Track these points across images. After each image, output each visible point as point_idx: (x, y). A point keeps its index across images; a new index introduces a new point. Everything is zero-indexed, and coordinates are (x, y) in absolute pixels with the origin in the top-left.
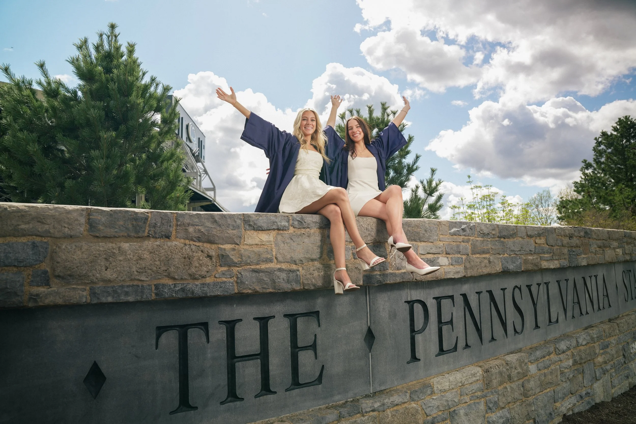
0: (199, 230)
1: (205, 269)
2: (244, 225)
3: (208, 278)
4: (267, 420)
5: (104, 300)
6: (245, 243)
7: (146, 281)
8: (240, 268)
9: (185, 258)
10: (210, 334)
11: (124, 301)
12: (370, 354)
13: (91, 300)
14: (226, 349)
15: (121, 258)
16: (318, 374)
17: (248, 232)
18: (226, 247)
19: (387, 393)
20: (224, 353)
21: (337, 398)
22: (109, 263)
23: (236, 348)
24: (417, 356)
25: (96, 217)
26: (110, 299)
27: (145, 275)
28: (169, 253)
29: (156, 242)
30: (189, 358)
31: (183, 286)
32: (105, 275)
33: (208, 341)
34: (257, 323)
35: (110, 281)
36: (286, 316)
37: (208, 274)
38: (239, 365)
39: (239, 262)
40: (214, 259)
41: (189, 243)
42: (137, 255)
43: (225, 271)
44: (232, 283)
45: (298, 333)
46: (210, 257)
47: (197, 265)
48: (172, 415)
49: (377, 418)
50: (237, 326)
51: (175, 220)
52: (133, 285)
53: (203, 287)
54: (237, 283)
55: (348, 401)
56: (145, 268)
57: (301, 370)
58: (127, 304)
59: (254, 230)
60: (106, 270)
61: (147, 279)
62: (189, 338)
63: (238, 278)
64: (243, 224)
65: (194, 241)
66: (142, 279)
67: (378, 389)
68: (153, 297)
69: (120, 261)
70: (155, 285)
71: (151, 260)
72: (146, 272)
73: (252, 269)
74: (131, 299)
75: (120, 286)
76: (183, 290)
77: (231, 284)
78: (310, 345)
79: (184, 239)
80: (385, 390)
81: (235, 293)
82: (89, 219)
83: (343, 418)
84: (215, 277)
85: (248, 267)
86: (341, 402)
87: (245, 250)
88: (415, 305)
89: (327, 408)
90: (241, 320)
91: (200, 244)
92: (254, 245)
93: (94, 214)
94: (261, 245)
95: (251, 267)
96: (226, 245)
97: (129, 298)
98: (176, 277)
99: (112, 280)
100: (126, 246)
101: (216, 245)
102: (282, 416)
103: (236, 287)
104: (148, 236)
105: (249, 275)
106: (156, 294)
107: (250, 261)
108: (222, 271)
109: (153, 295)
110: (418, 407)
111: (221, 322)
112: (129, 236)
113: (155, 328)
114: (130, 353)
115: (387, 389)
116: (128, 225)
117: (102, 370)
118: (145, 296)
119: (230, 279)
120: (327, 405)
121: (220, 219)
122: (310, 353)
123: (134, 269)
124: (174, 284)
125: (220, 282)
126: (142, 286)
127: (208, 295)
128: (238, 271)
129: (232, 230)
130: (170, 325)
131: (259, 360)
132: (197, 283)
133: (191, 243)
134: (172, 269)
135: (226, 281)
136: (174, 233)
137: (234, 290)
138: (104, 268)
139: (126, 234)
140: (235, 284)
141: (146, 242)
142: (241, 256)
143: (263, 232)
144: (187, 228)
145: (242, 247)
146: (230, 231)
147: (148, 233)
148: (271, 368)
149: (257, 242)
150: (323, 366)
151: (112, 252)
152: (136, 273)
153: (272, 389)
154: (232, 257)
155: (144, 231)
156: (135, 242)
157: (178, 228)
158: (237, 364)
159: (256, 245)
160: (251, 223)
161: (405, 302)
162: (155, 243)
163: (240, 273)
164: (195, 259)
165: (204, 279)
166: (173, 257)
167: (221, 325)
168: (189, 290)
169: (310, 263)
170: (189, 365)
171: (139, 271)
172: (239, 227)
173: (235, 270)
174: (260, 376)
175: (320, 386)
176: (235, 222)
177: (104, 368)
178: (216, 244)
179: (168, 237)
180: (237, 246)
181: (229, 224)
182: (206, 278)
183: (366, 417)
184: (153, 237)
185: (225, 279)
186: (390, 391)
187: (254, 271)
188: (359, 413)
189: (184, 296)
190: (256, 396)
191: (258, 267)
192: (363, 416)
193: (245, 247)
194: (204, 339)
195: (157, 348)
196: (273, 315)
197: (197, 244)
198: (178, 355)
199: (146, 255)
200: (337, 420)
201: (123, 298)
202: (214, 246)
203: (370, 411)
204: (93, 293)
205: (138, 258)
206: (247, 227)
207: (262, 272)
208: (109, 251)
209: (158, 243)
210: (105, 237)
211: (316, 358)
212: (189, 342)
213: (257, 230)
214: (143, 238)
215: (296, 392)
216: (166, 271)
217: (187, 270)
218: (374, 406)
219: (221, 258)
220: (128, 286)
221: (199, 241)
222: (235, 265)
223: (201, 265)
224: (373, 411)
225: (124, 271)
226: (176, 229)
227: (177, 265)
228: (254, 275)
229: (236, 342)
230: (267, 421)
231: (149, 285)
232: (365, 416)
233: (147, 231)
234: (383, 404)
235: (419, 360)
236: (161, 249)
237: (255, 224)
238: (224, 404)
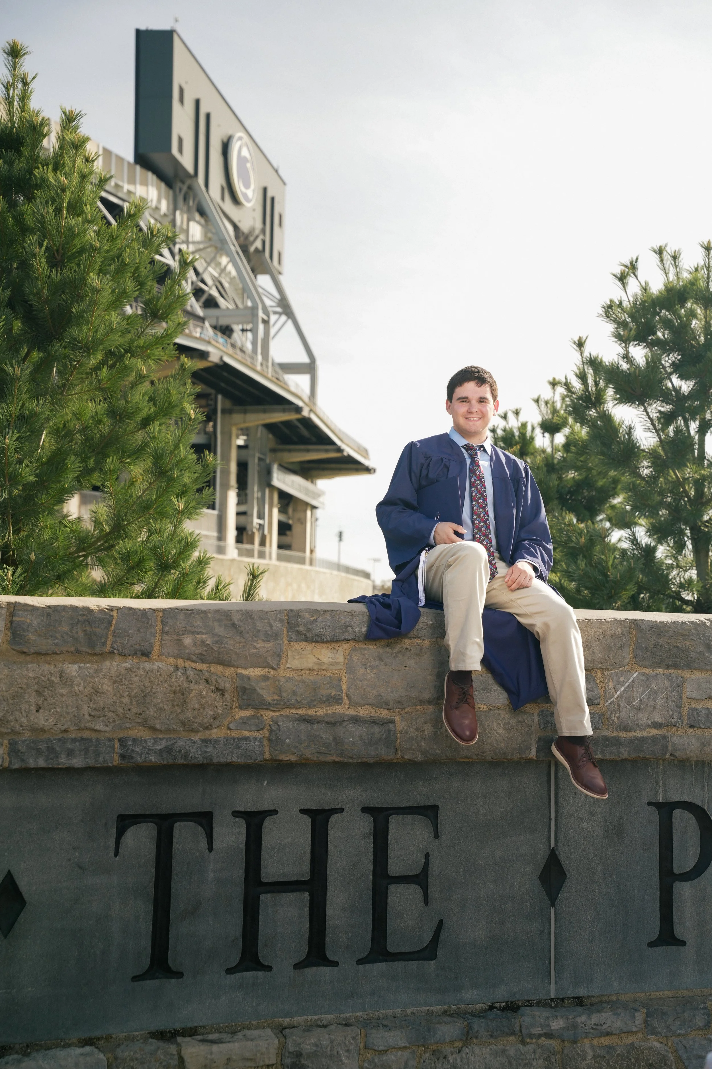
0: (203, 642)
1: (211, 713)
2: (288, 631)
3: (215, 731)
4: (316, 1017)
5: (31, 763)
6: (288, 666)
7: (105, 732)
8: (277, 714)
9: (175, 692)
10: (215, 835)
11: (65, 766)
12: (553, 910)
13: (10, 762)
14: (243, 865)
15: (63, 691)
16: (428, 937)
17: (296, 646)
18: (252, 674)
19: (592, 1005)
20: (239, 873)
21: (469, 995)
22: (42, 699)
23: (262, 866)
24: (678, 931)
25: (23, 619)
26: (42, 763)
27: (103, 721)
28: (147, 683)
29: (126, 662)
30: (174, 877)
31: (169, 743)
32: (36, 721)
33: (210, 849)
34: (307, 821)
35: (43, 730)
36: (365, 810)
37: (217, 723)
38: (266, 898)
39: (275, 702)
40: (227, 696)
41: (182, 665)
42: (91, 685)
43: (249, 718)
44: (260, 741)
45: (390, 847)
46: (220, 691)
47: (197, 706)
48: (136, 983)
49: (558, 1056)
50: (268, 823)
51: (159, 623)
52: (82, 739)
53: (206, 746)
54: (270, 740)
55: (496, 1008)
56: (104, 708)
57: (392, 925)
58: (69, 770)
59: (306, 641)
60: (37, 711)
61: (107, 729)
62: (175, 840)
63: (271, 731)
64: (285, 630)
65: (193, 661)
66: (97, 727)
67: (571, 992)
68: (116, 760)
69: (62, 695)
70: (120, 740)
71: (115, 694)
72: (105, 716)
73: (301, 715)
74: (77, 762)
75: (60, 740)
76: (169, 750)
77: (257, 743)
78: (414, 873)
79: (177, 657)
80: (588, 997)
81: (266, 760)
82: (11, 622)
83: (476, 1037)
84: (229, 729)
85: (292, 711)
86: (478, 1007)
87: (289, 679)
88: (677, 813)
89: (445, 1013)
90: (275, 812)
91: (204, 666)
92: (305, 670)
93: (20, 613)
94: (319, 670)
95: (297, 711)
96: (252, 669)
97: (74, 761)
98: (158, 726)
99: (46, 728)
100: (72, 669)
101: (232, 669)
102: (347, 1015)
103: (267, 749)
104: (112, 653)
105: (294, 727)
106: (122, 756)
107: (297, 700)
108: (241, 718)
109: (116, 757)
110: (667, 1051)
111: (236, 814)
112: (78, 651)
113: (115, 817)
114: (69, 860)
115: (593, 996)
116: (77, 632)
117: (20, 887)
118: (101, 759)
119: (257, 734)
120: (446, 1007)
121: (242, 621)
122: (414, 890)
123: (85, 710)
124: (154, 739)
125: (238, 739)
126: (98, 740)
127: (215, 761)
128: (272, 717)
129: (264, 641)
130: (143, 813)
131: (307, 895)
132: (196, 737)
133: (188, 664)
134: (151, 712)
135: (248, 737)
136: (158, 647)
137: (263, 754)
138: (33, 708)
139: (73, 649)
140: (266, 743)
141: (108, 663)
142: (279, 690)
143: (323, 645)
144: (182, 637)
145: (282, 673)
146: (260, 644)
147: (112, 647)
148: (329, 912)
149: (310, 665)
150: (441, 922)
151: (49, 680)
152: (87, 717)
153: (329, 955)
154: (260, 692)
155: (104, 644)
156: (88, 663)
157: (164, 638)
158: (263, 897)
159: (310, 669)
160: (301, 628)
161: (650, 804)
162: (123, 665)
163: (276, 723)
164: (193, 694)
165: (207, 732)
166: (154, 690)
167: (237, 819)
168: (180, 751)
169: (418, 707)
170: (173, 890)
171: (93, 714)
172: (276, 635)
173: (267, 715)
174: (307, 926)
175: (432, 962)
176: (271, 626)
177: (23, 884)
178: (233, 666)
179: (146, 654)
180: (272, 672)
181: (259, 631)
182: (212, 729)
183: (530, 1048)
184: (120, 654)
185: (246, 733)
186: (601, 1002)
187: (303, 719)
188: (513, 1033)
189: (171, 762)
190: (297, 966)
191: (311, 712)
192: (523, 1043)
193: (288, 674)
194: (203, 844)
195: (116, 855)
196: (340, 806)
197: (199, 666)
198: (153, 870)
199: (107, 687)
200: (461, 1040)
201: (64, 761)
202: (229, 671)
203: (540, 1036)
204: (13, 750)
205: (92, 691)
206: (294, 636)
207: (318, 722)
208: (43, 678)
209: (127, 665)
210: (38, 654)
211: (426, 903)
212: (175, 846)
213: (312, 642)
214: (103, 656)
215: (381, 967)
216: (140, 714)
217: (177, 715)
218: (549, 1025)
219: (240, 693)
220: (74, 740)
221: (203, 661)
222: (268, 706)
223: (203, 706)
224: (549, 1036)
225: (68, 713)
226: (161, 640)
227: (161, 705)
228: (303, 726)
229: (265, 854)
230: (316, 1021)
231: (110, 740)
232: (528, 1043)
233: (109, 643)
234: (574, 1026)
235: (683, 943)
236: (134, 675)
237: (309, 630)
238: (233, 974)
